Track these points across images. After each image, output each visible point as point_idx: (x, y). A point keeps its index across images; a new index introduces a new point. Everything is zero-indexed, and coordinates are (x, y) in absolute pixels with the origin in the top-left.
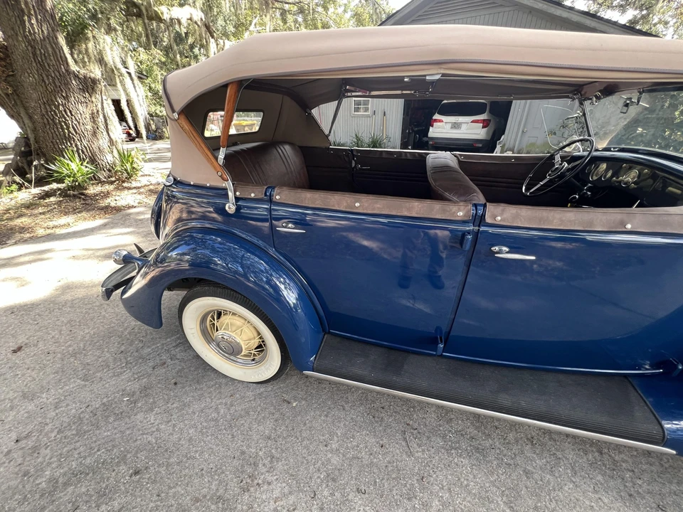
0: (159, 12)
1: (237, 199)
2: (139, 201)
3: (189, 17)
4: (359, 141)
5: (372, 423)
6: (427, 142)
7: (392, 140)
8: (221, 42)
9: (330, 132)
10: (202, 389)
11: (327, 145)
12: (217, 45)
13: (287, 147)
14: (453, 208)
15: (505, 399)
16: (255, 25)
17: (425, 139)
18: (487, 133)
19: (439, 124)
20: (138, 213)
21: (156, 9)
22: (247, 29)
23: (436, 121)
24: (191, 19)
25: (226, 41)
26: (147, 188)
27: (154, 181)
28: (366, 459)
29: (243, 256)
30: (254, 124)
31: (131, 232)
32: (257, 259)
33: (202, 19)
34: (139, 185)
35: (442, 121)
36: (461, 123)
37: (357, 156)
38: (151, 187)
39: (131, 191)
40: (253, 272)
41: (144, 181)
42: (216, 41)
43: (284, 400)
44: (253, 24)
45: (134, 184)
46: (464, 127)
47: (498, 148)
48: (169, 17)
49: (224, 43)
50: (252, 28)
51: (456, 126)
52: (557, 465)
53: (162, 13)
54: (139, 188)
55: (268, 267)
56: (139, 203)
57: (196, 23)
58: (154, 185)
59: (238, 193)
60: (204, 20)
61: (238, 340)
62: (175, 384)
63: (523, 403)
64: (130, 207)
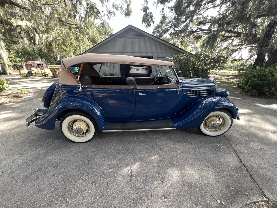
0: (11, 22)
1: (82, 88)
2: (9, 100)
3: (26, 25)
4: (105, 74)
5: (121, 143)
6: (130, 75)
7: (117, 74)
8: (41, 35)
9: (99, 72)
10: (68, 147)
11: (99, 76)
12: (39, 36)
13: (87, 76)
14: (131, 87)
15: (148, 126)
16: (56, 30)
17: (129, 74)
18: (147, 72)
19: (132, 69)
20: (11, 105)
21: (10, 21)
22: (52, 31)
23: (131, 68)
24: (27, 26)
25: (43, 35)
26: (12, 95)
27: (15, 92)
28: (120, 149)
29: (82, 102)
30: (59, 68)
31: (12, 112)
32: (87, 102)
33: (31, 26)
34: (7, 94)
35: (133, 68)
36: (139, 69)
37: (108, 79)
38: (14, 95)
39: (3, 97)
40: (86, 105)
41: (9, 92)
42: (39, 34)
43: (96, 144)
44: (55, 29)
45: (3, 94)
46: (140, 70)
47: (151, 76)
48: (16, 24)
49: (42, 36)
50: (55, 31)
51: (138, 70)
52: (161, 140)
53: (13, 23)
54: (7, 95)
55: (90, 104)
56: (9, 101)
57: (29, 27)
58: (15, 94)
59: (82, 87)
60: (32, 26)
61: (82, 128)
62: (58, 148)
63: (151, 126)
64: (5, 103)
